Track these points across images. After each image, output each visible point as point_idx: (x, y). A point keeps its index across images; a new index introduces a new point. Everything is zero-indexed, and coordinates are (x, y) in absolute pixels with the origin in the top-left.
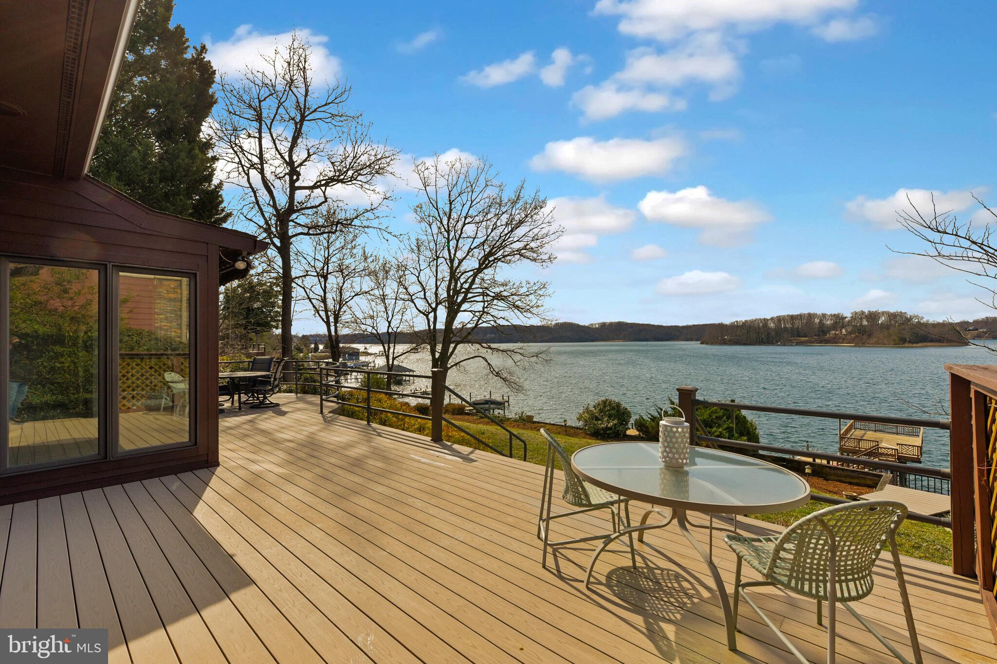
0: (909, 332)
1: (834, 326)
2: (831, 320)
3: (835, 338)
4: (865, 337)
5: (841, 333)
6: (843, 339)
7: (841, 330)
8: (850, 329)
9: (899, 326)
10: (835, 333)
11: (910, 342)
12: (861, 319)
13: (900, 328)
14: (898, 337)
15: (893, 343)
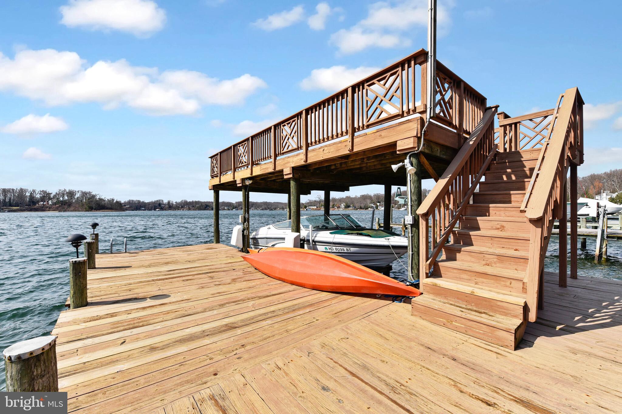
0: (95, 203)
1: (43, 199)
2: (40, 194)
3: (43, 207)
4: (66, 207)
5: (48, 203)
6: (50, 208)
7: (48, 202)
8: (55, 201)
9: (89, 199)
10: (43, 204)
11: (95, 209)
12: (63, 194)
13: (89, 200)
14: (88, 206)
15: (85, 210)
